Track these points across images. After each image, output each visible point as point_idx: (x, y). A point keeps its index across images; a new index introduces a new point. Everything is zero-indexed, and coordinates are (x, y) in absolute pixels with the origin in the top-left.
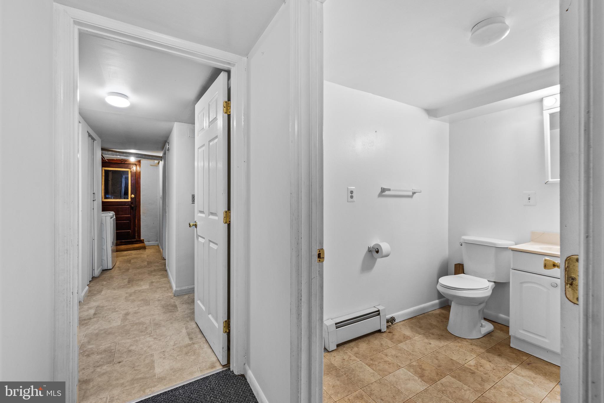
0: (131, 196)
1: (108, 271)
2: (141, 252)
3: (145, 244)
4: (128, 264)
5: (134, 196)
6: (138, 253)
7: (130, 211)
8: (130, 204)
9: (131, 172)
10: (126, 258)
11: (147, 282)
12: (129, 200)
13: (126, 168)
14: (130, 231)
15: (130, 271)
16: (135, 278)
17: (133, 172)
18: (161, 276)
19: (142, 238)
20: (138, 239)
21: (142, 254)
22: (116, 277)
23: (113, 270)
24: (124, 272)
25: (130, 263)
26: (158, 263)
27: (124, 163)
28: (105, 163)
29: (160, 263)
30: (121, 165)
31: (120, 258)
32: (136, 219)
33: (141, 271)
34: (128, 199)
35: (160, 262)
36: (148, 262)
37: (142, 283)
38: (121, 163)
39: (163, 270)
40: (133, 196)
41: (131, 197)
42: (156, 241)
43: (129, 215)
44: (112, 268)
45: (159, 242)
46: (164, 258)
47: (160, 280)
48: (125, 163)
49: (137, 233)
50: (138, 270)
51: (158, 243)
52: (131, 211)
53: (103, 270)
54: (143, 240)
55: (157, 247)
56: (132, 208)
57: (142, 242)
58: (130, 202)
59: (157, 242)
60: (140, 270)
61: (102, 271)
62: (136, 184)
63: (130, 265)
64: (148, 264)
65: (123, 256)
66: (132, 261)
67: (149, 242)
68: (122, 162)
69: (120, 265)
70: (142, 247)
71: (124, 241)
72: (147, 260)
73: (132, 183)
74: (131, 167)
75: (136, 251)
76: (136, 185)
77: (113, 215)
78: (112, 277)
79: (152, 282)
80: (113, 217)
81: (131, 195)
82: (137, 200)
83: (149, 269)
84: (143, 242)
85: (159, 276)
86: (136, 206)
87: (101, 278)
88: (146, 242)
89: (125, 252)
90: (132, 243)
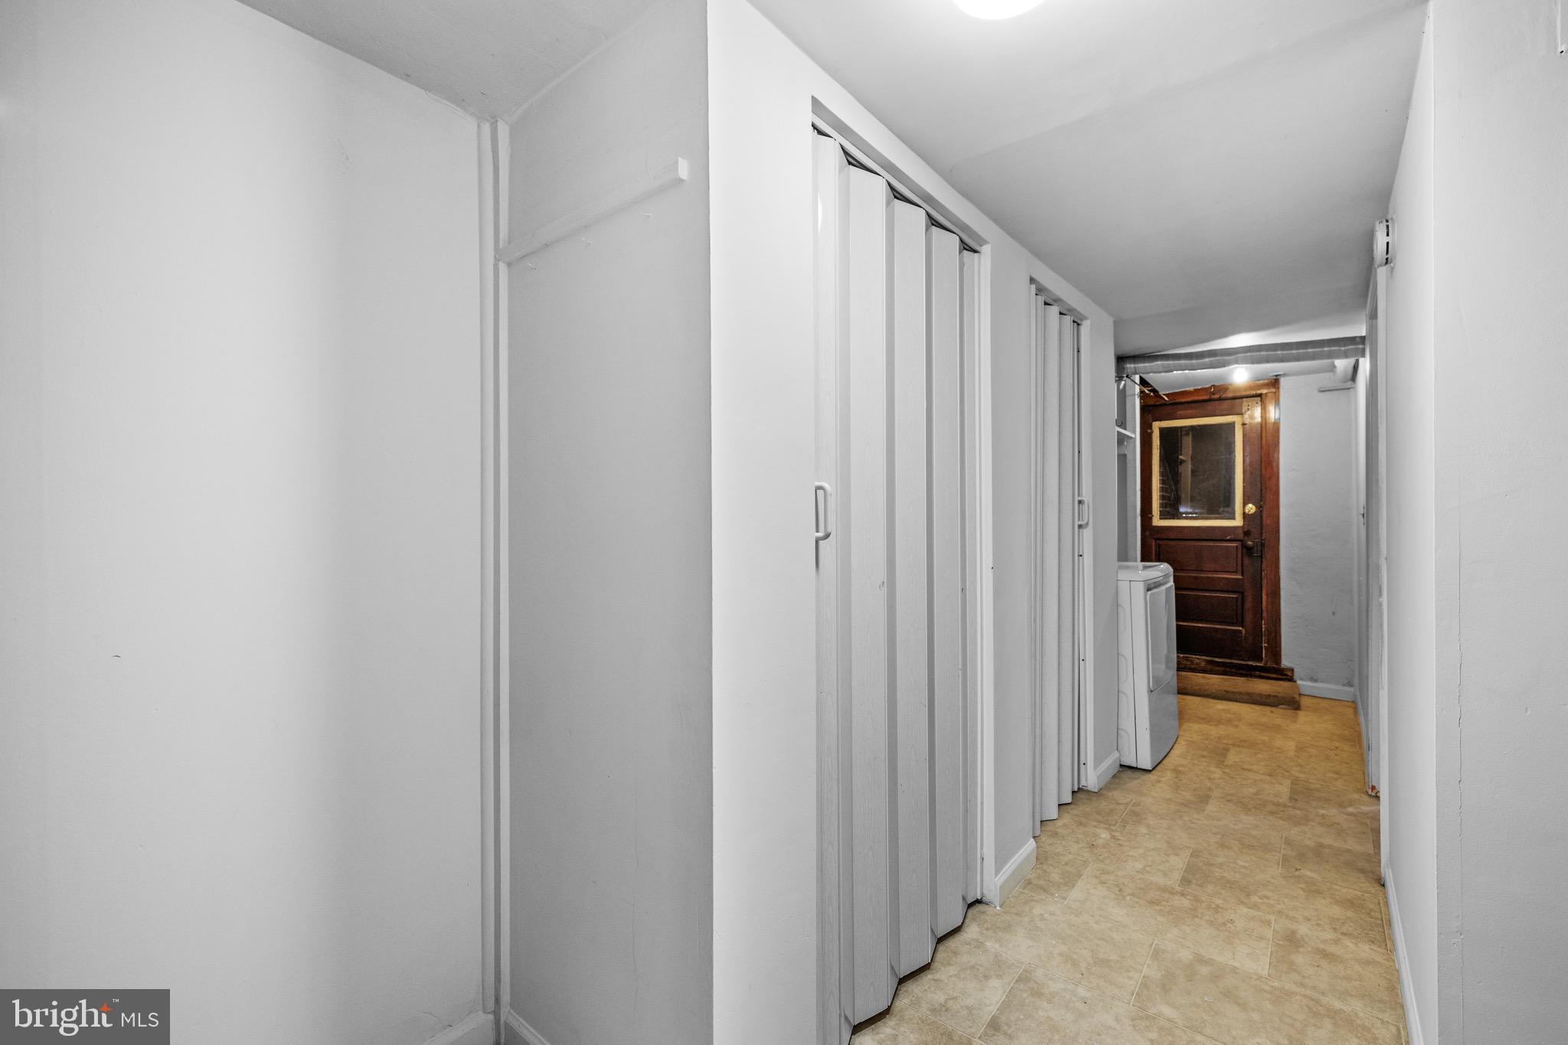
0: (1241, 510)
1: (1138, 774)
2: (1279, 721)
3: (1297, 687)
4: (1213, 769)
5: (1254, 507)
6: (1264, 720)
7: (1240, 562)
8: (1241, 536)
9: (1244, 424)
10: (1215, 731)
11: (1269, 923)
12: (1238, 522)
13: (1224, 413)
14: (1240, 631)
15: (1211, 807)
16: (1221, 866)
17: (1250, 424)
18: (1350, 914)
19: (1285, 663)
20: (1269, 664)
21: (1277, 728)
22: (1151, 821)
23: (1152, 777)
24: (1185, 804)
25: (1221, 764)
26: (1341, 805)
27: (1220, 399)
28: (1154, 406)
29: (1351, 810)
30: (1210, 407)
31: (1195, 726)
32: (1264, 592)
33: (1254, 833)
34: (1234, 518)
35: (1351, 803)
36: (1295, 781)
37: (1240, 916)
38: (1210, 400)
39: (1362, 871)
40: (1251, 508)
41: (1244, 513)
42: (1344, 685)
43: (1236, 572)
44: (1153, 769)
45: (1360, 689)
46: (1373, 788)
47: (1336, 942)
48: (1224, 396)
49: (1268, 642)
50: (1243, 817)
51: (1355, 695)
52: (1246, 561)
53: (1122, 766)
54: (1292, 670)
55: (1350, 711)
56: (1248, 551)
57: (1286, 676)
58: (1241, 531)
59: (1351, 689)
60: (1248, 820)
61: (1118, 768)
62: (1261, 464)
63: (1217, 773)
64: (1291, 799)
65: (1207, 720)
66: (1233, 757)
67: (1316, 681)
68: (1213, 397)
69: (1185, 762)
70: (1283, 698)
71: (1220, 660)
72: (1295, 771)
73: (1248, 460)
74: (1244, 409)
75: (1257, 708)
76: (1261, 471)
77: (1166, 576)
78: (1137, 816)
79: (1292, 940)
80: (1165, 583)
81: (1245, 504)
82: (1267, 521)
83: (1294, 832)
84: (1291, 679)
85: (1336, 911)
86: (1263, 545)
87: (1103, 804)
88: (1302, 679)
89: (1221, 706)
90: (1248, 672)
